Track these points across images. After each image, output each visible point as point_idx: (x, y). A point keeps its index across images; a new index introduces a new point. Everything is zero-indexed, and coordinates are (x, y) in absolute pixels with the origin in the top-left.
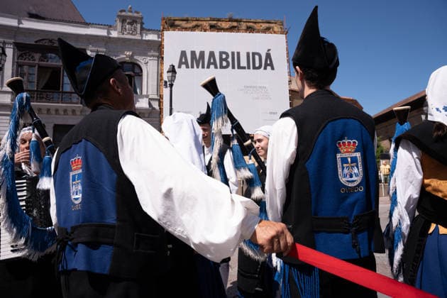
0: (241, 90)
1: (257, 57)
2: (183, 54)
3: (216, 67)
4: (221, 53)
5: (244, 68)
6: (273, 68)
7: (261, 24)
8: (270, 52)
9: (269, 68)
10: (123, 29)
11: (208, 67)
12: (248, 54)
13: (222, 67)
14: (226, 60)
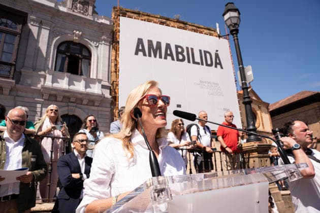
0: (198, 84)
1: (208, 55)
2: (140, 41)
3: (173, 59)
4: (177, 47)
5: (198, 63)
6: (222, 68)
7: (204, 30)
8: (218, 52)
9: (219, 66)
10: (74, 6)
11: (166, 58)
12: (200, 51)
13: (178, 60)
14: (182, 53)
